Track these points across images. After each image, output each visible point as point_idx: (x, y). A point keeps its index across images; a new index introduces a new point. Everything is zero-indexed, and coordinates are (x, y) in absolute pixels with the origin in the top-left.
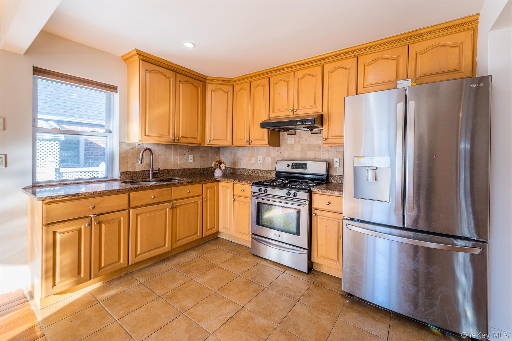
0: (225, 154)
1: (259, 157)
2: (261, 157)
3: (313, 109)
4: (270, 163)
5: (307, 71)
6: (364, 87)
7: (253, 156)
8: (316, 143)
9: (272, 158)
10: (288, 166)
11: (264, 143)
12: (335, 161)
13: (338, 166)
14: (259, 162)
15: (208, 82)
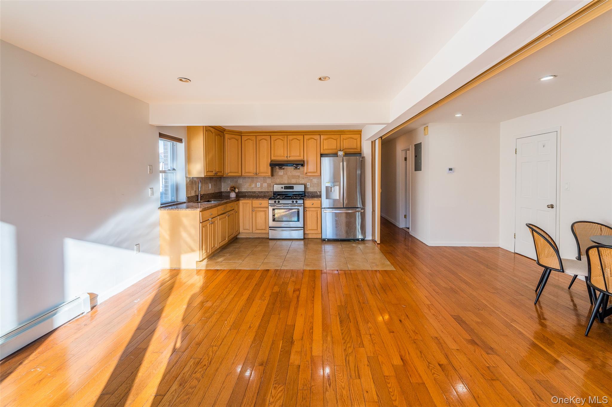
0: (226, 182)
1: (258, 183)
2: (259, 183)
3: (299, 157)
4: (267, 186)
5: (295, 137)
6: (323, 150)
7: (252, 183)
8: (296, 175)
9: (267, 184)
10: (282, 188)
11: (268, 174)
12: (307, 184)
13: (309, 187)
14: (258, 186)
15: (225, 132)
